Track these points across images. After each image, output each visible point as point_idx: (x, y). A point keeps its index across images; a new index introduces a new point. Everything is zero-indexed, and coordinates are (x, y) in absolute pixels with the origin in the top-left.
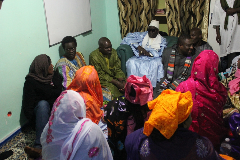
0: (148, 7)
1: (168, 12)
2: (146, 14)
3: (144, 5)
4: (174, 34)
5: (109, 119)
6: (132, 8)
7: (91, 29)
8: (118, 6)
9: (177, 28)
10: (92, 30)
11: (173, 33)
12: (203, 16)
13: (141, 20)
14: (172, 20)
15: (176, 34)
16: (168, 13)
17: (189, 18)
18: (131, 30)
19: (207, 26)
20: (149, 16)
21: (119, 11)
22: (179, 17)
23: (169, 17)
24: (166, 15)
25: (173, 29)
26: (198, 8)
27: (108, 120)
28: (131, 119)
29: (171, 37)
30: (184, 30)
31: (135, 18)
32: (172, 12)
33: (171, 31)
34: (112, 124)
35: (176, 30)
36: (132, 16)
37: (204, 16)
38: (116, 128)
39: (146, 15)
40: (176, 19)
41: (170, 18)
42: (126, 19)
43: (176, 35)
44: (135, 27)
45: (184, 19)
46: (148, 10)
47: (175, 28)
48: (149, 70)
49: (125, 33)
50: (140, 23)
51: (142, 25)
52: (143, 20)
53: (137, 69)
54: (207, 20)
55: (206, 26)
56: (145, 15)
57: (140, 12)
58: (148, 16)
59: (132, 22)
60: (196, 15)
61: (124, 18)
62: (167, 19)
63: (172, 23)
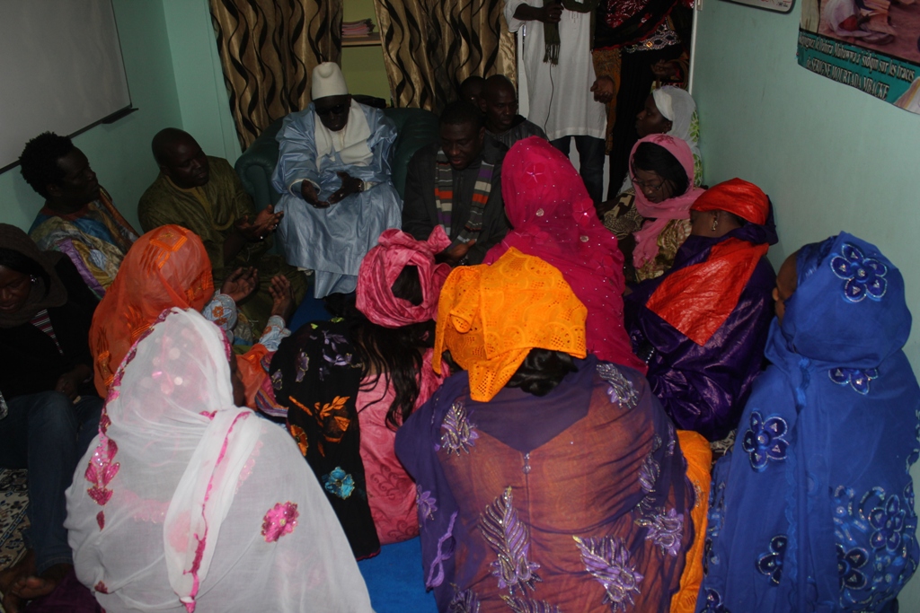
0: (319, 15)
1: (386, 31)
2: (314, 38)
3: (304, 8)
4: (411, 101)
5: (294, 398)
6: (261, 21)
7: (128, 104)
8: (214, 17)
9: (418, 79)
10: (132, 106)
11: (407, 98)
12: (498, 37)
13: (298, 62)
14: (401, 54)
15: (417, 98)
16: (388, 33)
17: (455, 46)
18: (266, 97)
19: (513, 68)
20: (323, 46)
21: (217, 33)
22: (423, 44)
23: (390, 47)
24: (380, 40)
25: (408, 85)
26: (482, 14)
27: (290, 398)
28: (371, 386)
29: (403, 109)
30: (442, 86)
31: (275, 57)
32: (397, 29)
33: (399, 90)
34: (306, 413)
35: (418, 88)
36: (264, 48)
37: (502, 36)
38: (321, 424)
39: (313, 44)
40: (414, 50)
41: (393, 48)
42: (245, 63)
43: (418, 104)
44: (280, 86)
45: (439, 50)
46: (319, 26)
47: (413, 81)
48: (360, 224)
49: (246, 109)
50: (294, 71)
51: (302, 77)
52: (304, 61)
53: (317, 225)
54: (513, 49)
55: (509, 67)
56: (309, 44)
57: (292, 34)
58: (320, 44)
59: (266, 69)
60: (477, 32)
61: (237, 56)
62: (385, 50)
63: (401, 65)
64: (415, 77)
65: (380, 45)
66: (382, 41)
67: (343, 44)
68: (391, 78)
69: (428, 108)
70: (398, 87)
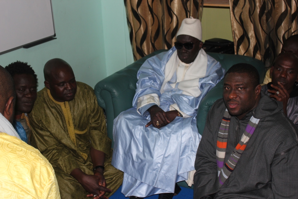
4: (247, 50)
7: (53, 34)
9: (253, 35)
10: (55, 35)
11: (245, 48)
13: (173, 14)
14: (242, 17)
15: (252, 49)
20: (190, 5)
22: (258, 10)
23: (235, 10)
24: (229, 4)
25: (246, 39)
31: (160, 9)
35: (253, 42)
36: (153, 4)
41: (237, 11)
42: (139, 11)
43: (252, 53)
47: (250, 36)
49: (139, 41)
50: (170, 20)
51: (174, 24)
52: (176, 14)
58: (188, 4)
59: (155, 16)
61: (135, 8)
62: (232, 12)
63: (241, 23)
64: (251, 33)
65: (229, 8)
66: (230, 5)
67: (205, 5)
68: (233, 32)
69: (259, 56)
70: (239, 40)
